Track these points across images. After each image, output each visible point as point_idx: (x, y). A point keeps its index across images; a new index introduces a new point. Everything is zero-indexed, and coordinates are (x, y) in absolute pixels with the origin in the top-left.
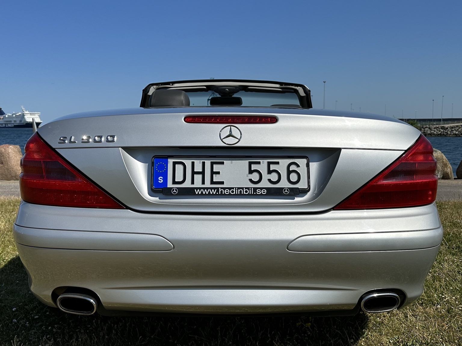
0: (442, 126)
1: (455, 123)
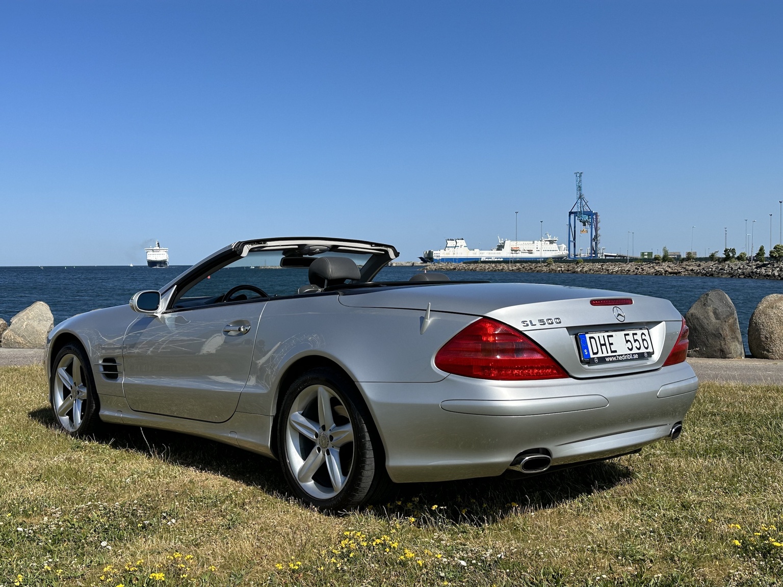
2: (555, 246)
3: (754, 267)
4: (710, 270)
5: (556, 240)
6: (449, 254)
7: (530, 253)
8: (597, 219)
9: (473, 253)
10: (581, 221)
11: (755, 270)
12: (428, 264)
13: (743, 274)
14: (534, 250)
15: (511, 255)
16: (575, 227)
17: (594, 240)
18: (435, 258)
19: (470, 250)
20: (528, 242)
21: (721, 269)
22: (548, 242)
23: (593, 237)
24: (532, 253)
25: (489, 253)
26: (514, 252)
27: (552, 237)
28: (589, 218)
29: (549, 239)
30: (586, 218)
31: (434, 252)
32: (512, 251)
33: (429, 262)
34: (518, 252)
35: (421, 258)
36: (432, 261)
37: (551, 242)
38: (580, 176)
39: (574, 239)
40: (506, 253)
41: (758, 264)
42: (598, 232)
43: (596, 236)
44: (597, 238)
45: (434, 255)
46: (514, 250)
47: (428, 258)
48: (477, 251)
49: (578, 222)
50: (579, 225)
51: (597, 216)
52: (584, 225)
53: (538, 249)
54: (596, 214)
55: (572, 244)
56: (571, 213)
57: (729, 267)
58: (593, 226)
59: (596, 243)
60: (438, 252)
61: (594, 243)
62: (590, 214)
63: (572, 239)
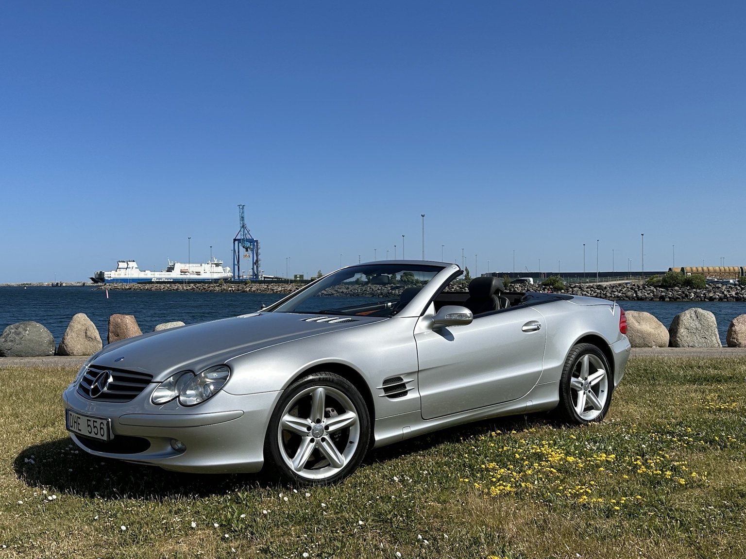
0: (598, 284)
1: (617, 280)
2: (220, 269)
3: (389, 288)
4: (356, 291)
5: (221, 264)
6: (120, 274)
7: (197, 275)
8: (257, 245)
9: (144, 274)
10: (244, 247)
11: (391, 291)
12: (99, 284)
13: (382, 294)
14: (202, 272)
15: (181, 276)
16: (239, 252)
17: (256, 264)
18: (106, 278)
19: (141, 271)
20: (196, 265)
21: (365, 291)
22: (215, 265)
23: (255, 261)
24: (199, 275)
25: (160, 275)
26: (183, 273)
27: (218, 261)
28: (251, 245)
29: (215, 262)
30: (248, 244)
31: (105, 273)
32: (181, 272)
33: (100, 282)
34: (187, 273)
35: (92, 279)
36: (104, 282)
37: (217, 265)
38: (243, 208)
39: (238, 262)
40: (176, 274)
41: (392, 286)
42: (259, 257)
43: (257, 261)
44: (257, 262)
45: (105, 275)
46: (183, 272)
47: (100, 278)
48: (148, 272)
49: (241, 248)
50: (242, 250)
51: (257, 243)
52: (247, 251)
53: (205, 271)
54: (257, 241)
55: (236, 267)
56: (235, 240)
57: (370, 288)
58: (255, 252)
59: (257, 266)
60: (110, 273)
61: (255, 267)
62: (252, 241)
63: (236, 263)
